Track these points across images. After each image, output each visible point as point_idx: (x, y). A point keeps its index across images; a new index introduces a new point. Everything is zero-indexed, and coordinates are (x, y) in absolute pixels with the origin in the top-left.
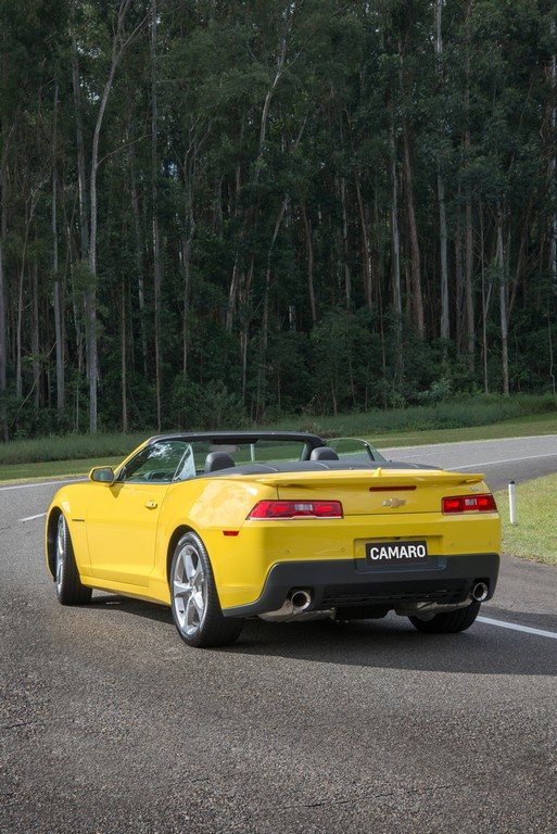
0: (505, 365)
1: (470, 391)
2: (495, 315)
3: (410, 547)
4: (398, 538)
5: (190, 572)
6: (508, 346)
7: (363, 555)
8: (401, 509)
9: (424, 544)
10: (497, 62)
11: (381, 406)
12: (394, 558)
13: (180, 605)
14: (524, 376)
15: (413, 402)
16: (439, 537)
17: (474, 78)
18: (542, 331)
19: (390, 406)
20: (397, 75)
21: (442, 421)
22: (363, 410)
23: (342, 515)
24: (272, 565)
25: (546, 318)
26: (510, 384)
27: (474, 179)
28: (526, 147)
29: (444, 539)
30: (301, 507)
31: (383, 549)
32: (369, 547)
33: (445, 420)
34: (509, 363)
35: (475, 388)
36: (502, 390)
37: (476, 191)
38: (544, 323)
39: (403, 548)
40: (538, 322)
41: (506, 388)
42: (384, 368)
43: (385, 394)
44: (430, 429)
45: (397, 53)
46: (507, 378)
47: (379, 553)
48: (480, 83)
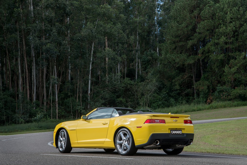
0: (57, 110)
1: (46, 118)
2: (54, 94)
3: (179, 131)
4: (177, 129)
5: (123, 138)
6: (58, 104)
7: (170, 133)
8: (177, 122)
9: (181, 130)
10: (53, 15)
11: (16, 123)
12: (176, 133)
13: (118, 147)
14: (63, 114)
15: (28, 122)
16: (184, 129)
17: (46, 19)
18: (68, 99)
19: (18, 123)
20: (20, 16)
21: (40, 127)
22: (9, 125)
23: (165, 123)
24: (151, 134)
25: (69, 95)
26: (58, 116)
27: (47, 51)
28: (64, 42)
29: (185, 129)
30: (156, 121)
31: (174, 131)
32: (171, 131)
33: (41, 127)
34: (58, 109)
35: (48, 117)
36: (56, 118)
37: (49, 54)
38: (69, 97)
39: (177, 131)
40: (67, 96)
41: (57, 117)
42: (17, 110)
43: (17, 119)
44: (37, 130)
45: (20, 8)
46: (57, 114)
47: (173, 132)
48: (48, 21)
